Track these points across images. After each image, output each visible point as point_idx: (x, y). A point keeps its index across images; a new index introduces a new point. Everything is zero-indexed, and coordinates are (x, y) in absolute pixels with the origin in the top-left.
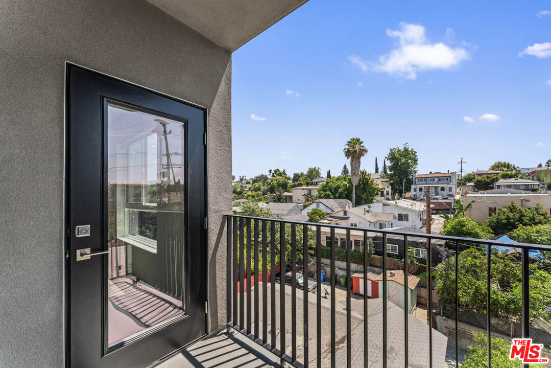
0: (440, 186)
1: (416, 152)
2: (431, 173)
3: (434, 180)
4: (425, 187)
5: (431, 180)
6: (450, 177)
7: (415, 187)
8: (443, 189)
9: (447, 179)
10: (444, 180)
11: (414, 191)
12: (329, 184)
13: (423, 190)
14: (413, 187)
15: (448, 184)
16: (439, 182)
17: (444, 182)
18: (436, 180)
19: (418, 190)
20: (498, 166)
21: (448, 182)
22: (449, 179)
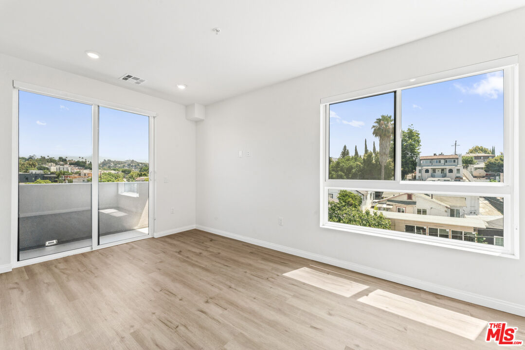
0: (448, 167)
1: (419, 134)
2: (435, 155)
3: (440, 162)
4: (431, 168)
5: (437, 162)
6: (457, 159)
7: (420, 168)
8: (451, 171)
9: (454, 161)
10: (451, 162)
11: (419, 172)
12: (341, 165)
13: (430, 172)
14: (418, 168)
15: (456, 166)
16: (446, 164)
17: (450, 164)
18: (443, 161)
19: (423, 171)
20: (476, 150)
21: (456, 164)
22: (456, 160)
